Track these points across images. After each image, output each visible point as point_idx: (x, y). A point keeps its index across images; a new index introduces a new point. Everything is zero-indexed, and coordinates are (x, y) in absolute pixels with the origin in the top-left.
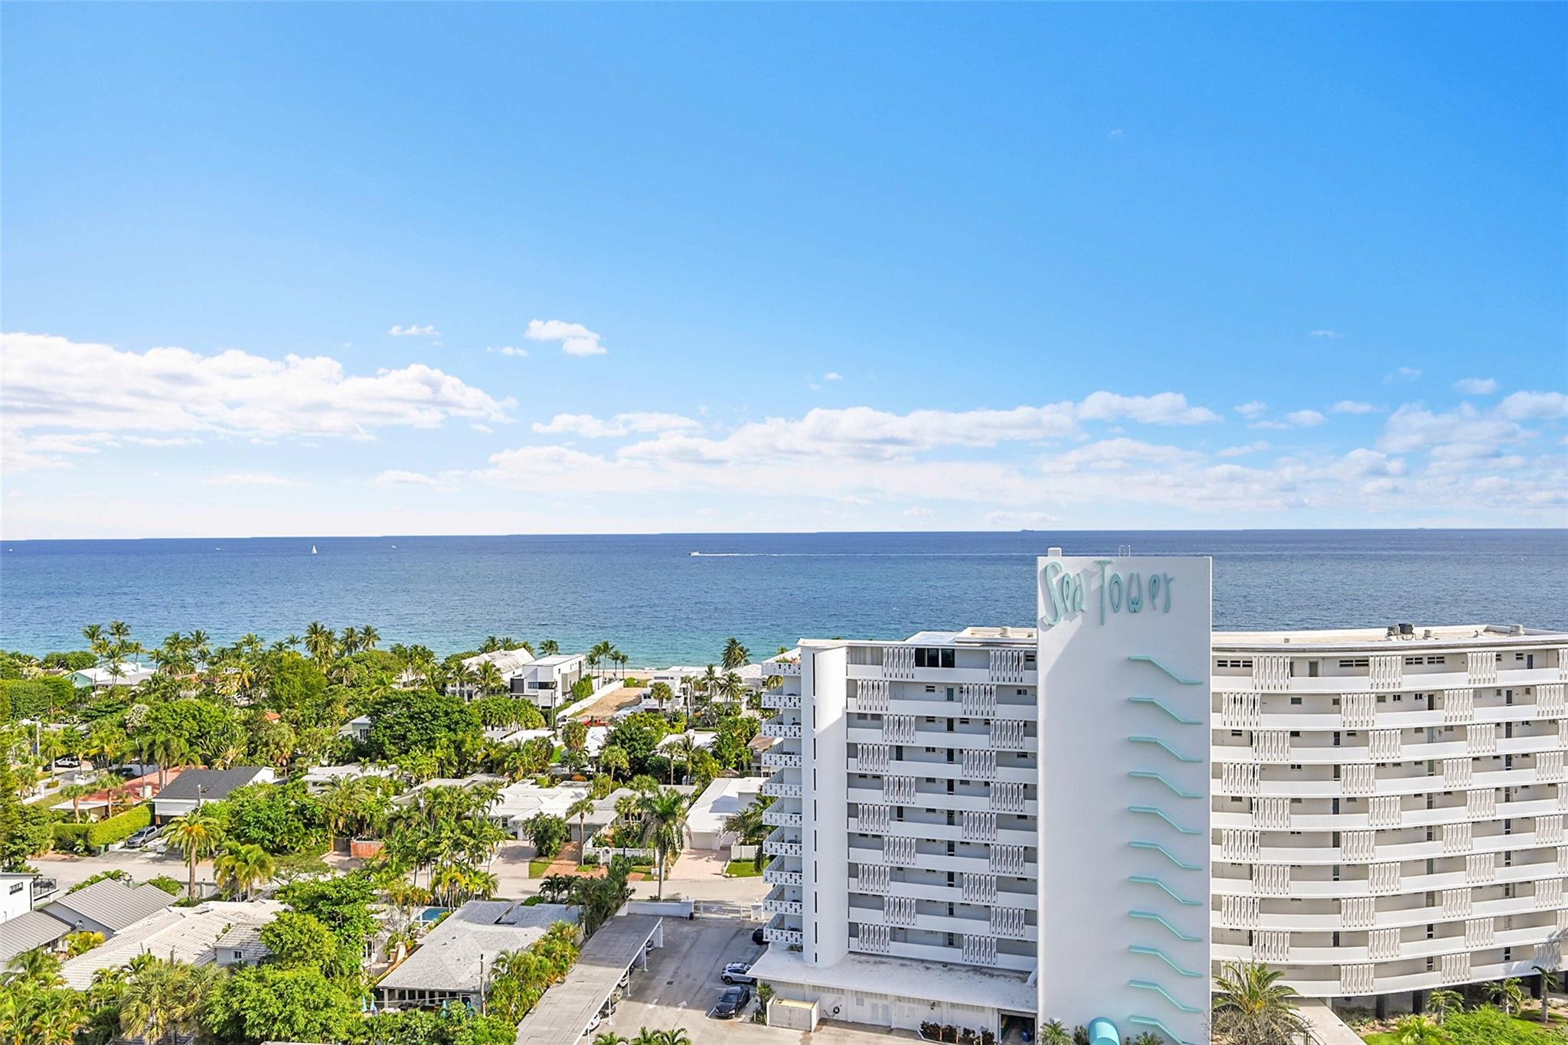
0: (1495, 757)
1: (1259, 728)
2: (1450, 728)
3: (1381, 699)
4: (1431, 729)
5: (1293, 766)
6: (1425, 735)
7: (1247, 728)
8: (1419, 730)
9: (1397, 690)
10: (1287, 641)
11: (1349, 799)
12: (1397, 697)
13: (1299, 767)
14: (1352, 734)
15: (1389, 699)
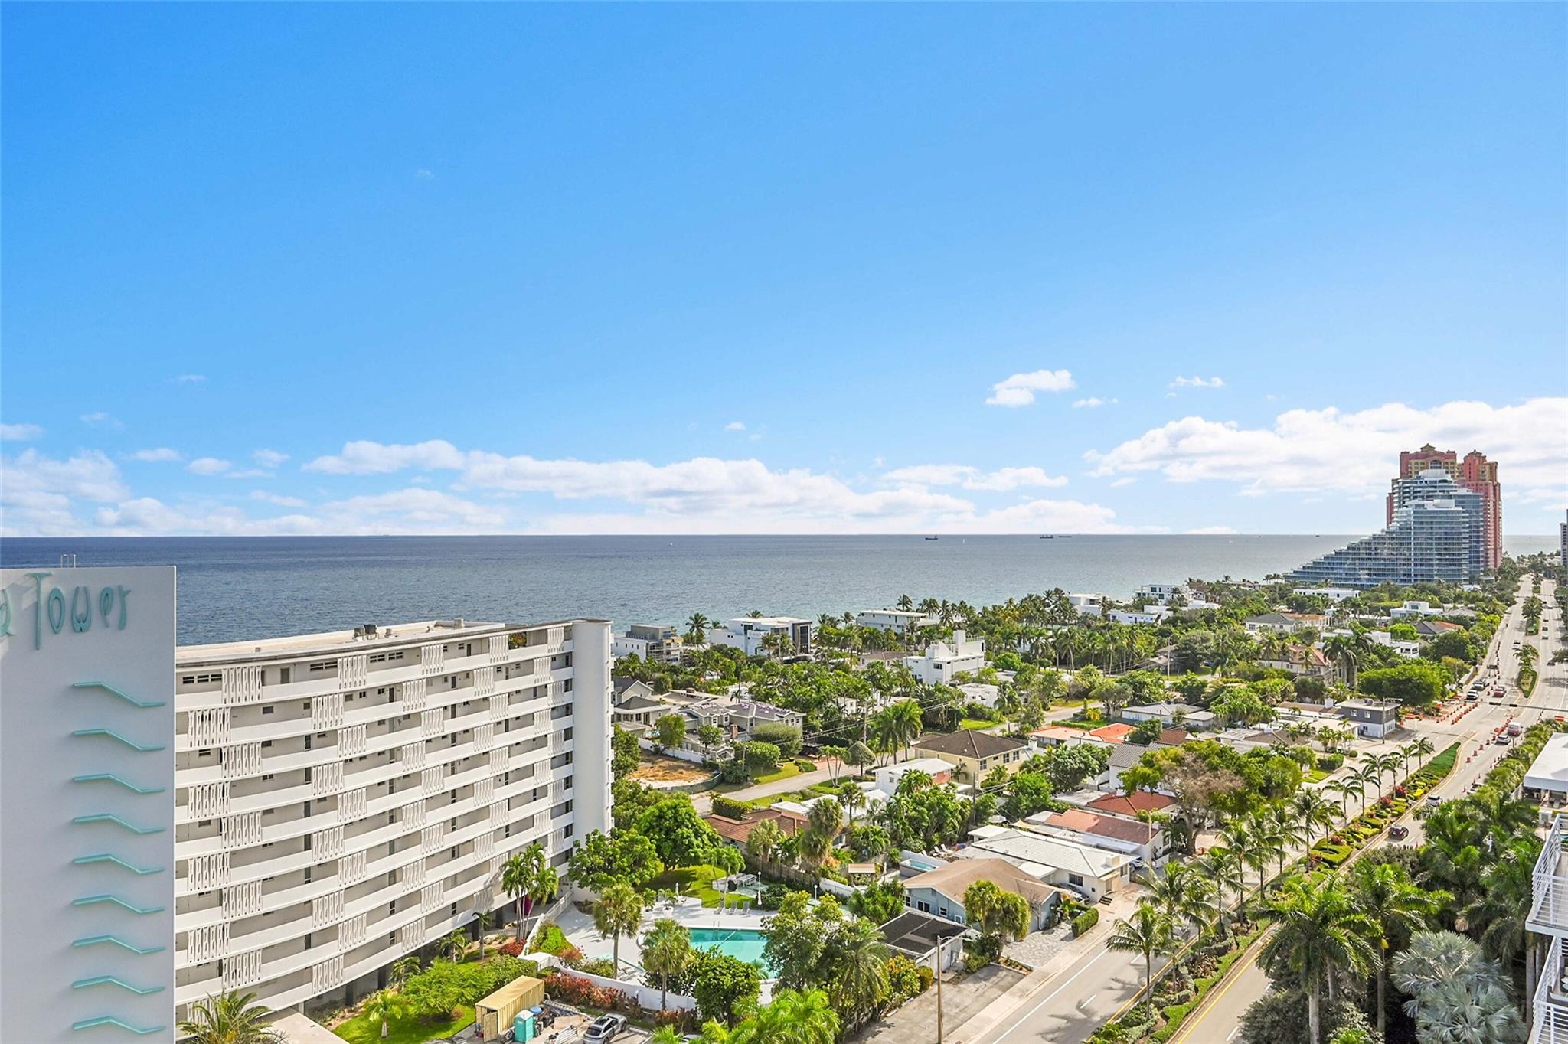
0: (443, 737)
1: (229, 744)
2: (407, 717)
3: (349, 697)
4: (392, 720)
5: (265, 777)
6: (386, 727)
7: (217, 745)
8: (381, 722)
9: (363, 687)
10: (258, 649)
11: (320, 800)
12: (363, 694)
13: (271, 776)
14: (322, 735)
15: (356, 696)
